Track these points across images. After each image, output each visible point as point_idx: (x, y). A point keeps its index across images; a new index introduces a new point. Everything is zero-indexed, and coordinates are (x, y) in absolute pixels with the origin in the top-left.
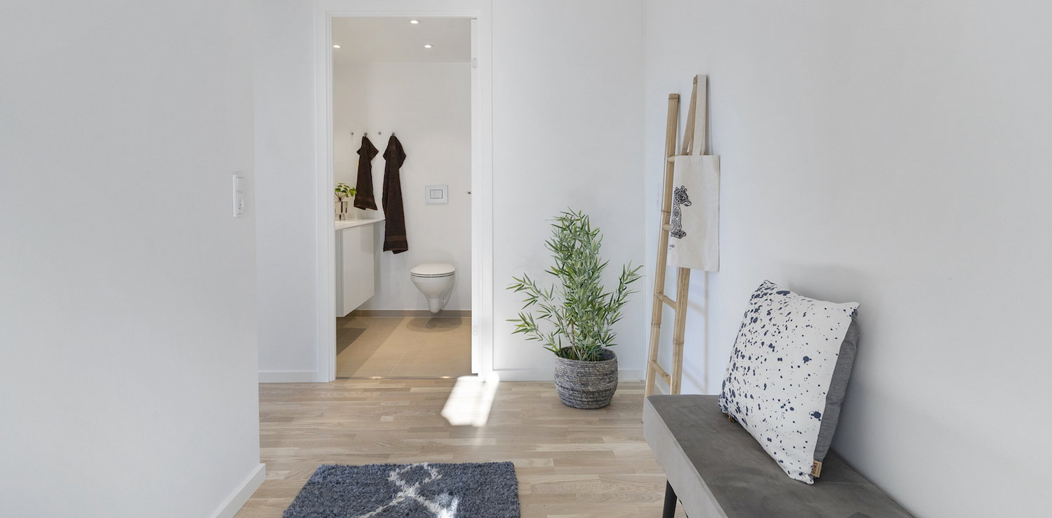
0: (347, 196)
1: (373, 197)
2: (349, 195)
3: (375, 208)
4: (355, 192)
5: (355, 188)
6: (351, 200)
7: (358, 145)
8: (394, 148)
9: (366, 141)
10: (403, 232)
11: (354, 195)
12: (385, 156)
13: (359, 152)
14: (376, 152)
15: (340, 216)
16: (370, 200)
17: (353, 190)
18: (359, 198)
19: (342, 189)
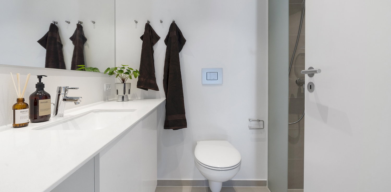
0: (131, 78)
1: (154, 79)
2: (133, 76)
3: (156, 89)
4: (138, 74)
5: (138, 70)
6: (134, 81)
7: (142, 31)
8: (175, 33)
9: (148, 27)
10: (182, 111)
11: (138, 77)
12: (167, 41)
13: (142, 38)
14: (158, 38)
15: (123, 97)
16: (152, 81)
17: (136, 72)
18: (142, 79)
19: (125, 71)
